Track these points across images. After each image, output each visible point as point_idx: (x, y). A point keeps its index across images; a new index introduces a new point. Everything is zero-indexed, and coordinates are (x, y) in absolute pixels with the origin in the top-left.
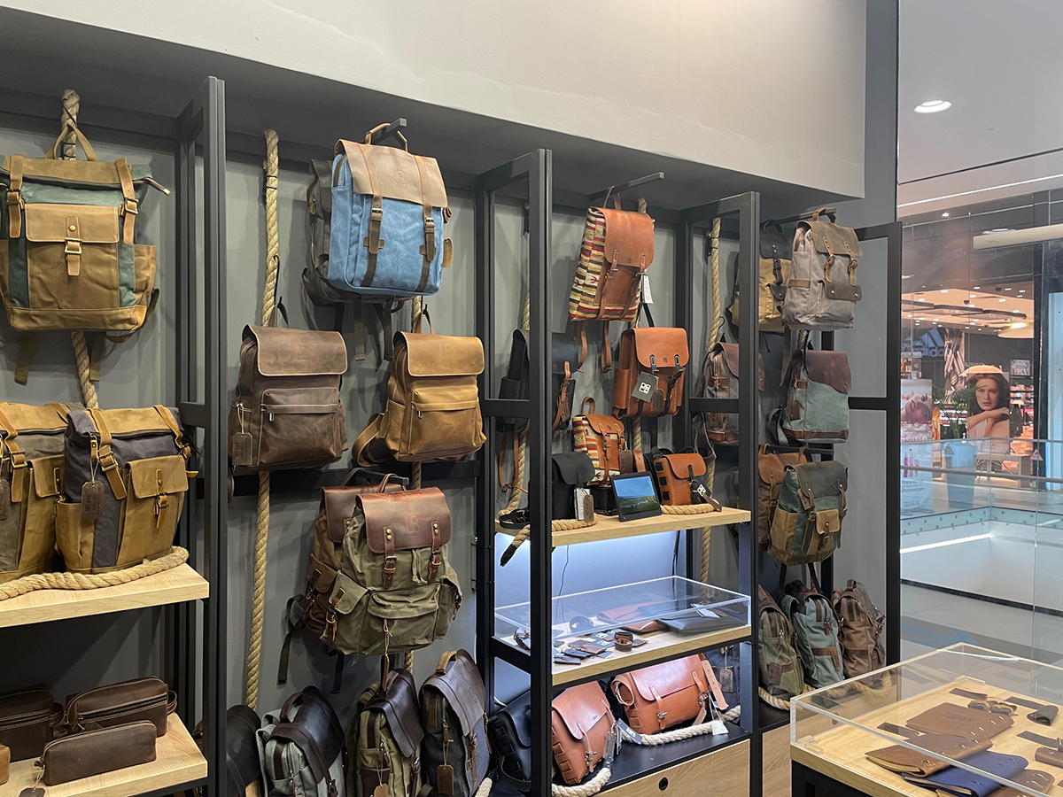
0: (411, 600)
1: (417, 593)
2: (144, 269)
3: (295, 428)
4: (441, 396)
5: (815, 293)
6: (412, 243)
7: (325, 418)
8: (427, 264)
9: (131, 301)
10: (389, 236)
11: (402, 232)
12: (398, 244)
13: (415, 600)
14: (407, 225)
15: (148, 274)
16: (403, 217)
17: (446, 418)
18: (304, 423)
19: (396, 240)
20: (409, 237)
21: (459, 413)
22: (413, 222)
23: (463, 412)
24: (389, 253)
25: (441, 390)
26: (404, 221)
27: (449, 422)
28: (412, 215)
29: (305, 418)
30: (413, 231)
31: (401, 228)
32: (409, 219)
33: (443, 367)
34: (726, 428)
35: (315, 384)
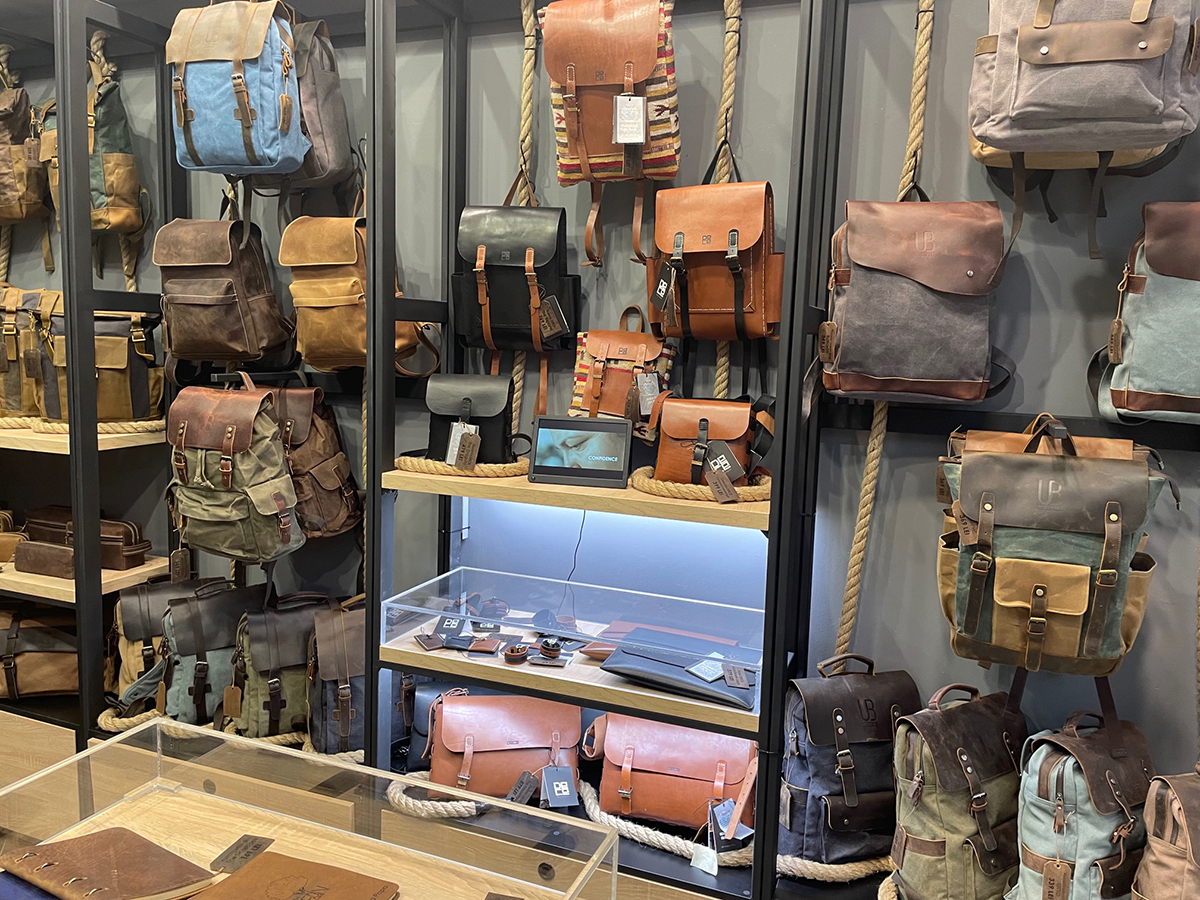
0: (206, 502)
1: (215, 498)
2: (110, 174)
3: (184, 318)
4: (314, 289)
5: (1008, 61)
6: (223, 108)
7: (211, 310)
8: (246, 130)
9: (102, 204)
10: (197, 104)
11: (211, 97)
12: (208, 112)
13: (208, 503)
14: (215, 88)
15: (112, 179)
16: (210, 79)
17: (316, 317)
18: (191, 314)
19: (206, 108)
20: (219, 102)
21: (330, 311)
22: (224, 83)
23: (335, 310)
24: (201, 124)
25: (315, 283)
26: (212, 84)
27: (319, 321)
28: (220, 75)
29: (192, 309)
30: (223, 94)
31: (209, 93)
32: (218, 81)
33: (312, 255)
34: (841, 366)
35: (208, 275)
